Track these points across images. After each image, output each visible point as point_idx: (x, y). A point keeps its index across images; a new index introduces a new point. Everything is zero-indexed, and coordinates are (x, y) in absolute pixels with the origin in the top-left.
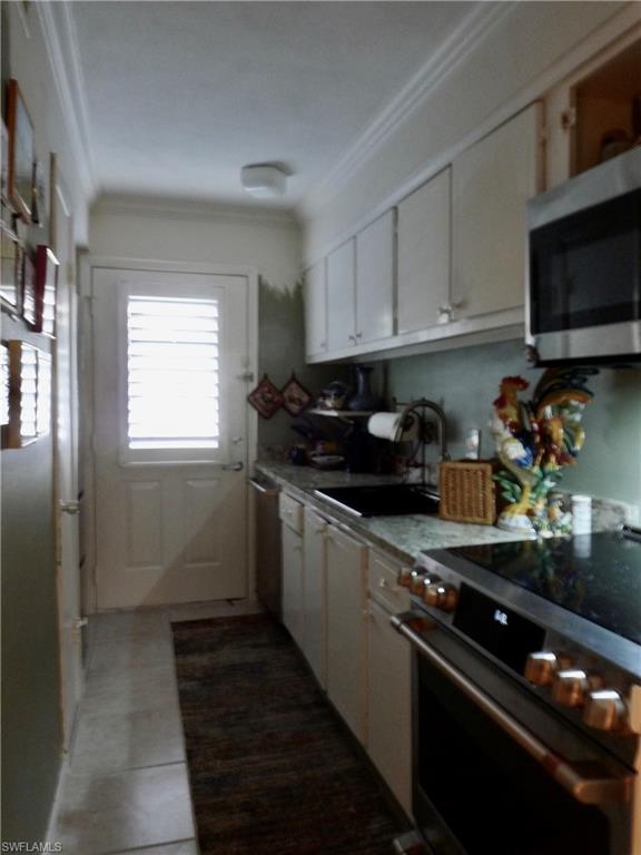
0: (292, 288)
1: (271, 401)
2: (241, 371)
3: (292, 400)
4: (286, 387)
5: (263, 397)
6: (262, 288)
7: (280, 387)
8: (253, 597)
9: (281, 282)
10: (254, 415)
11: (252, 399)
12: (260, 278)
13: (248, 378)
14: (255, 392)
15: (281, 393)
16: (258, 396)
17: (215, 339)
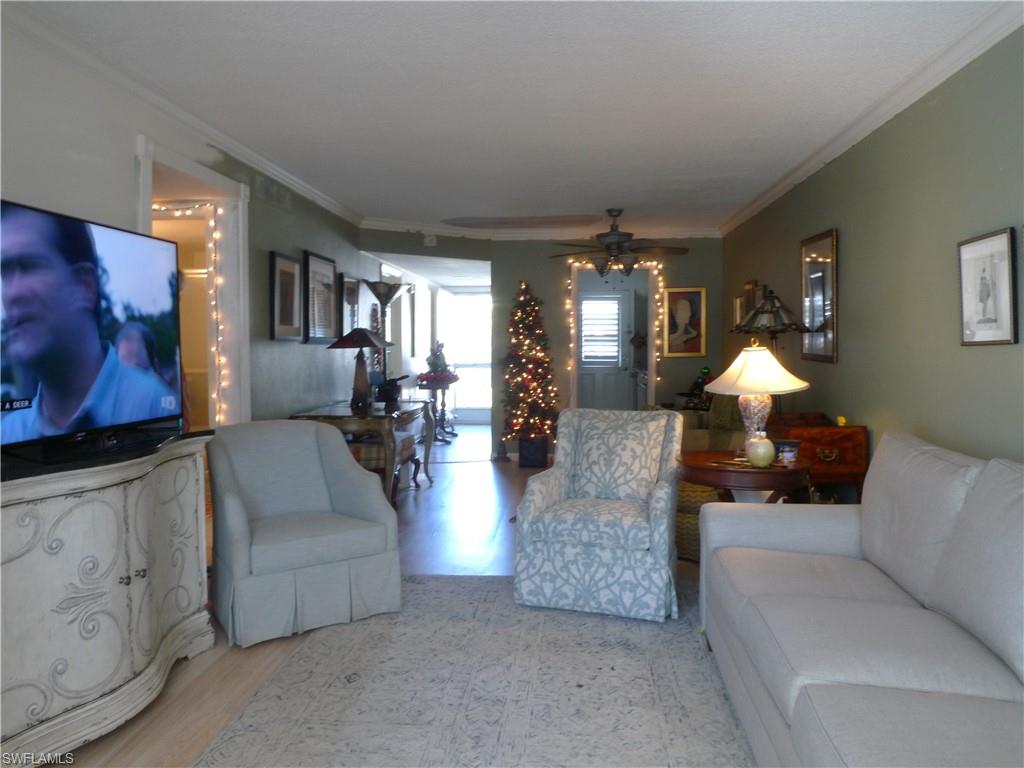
2: (626, 330)
5: (636, 340)
6: (636, 295)
10: (632, 348)
11: (632, 341)
14: (633, 338)
16: (634, 340)
17: (616, 317)
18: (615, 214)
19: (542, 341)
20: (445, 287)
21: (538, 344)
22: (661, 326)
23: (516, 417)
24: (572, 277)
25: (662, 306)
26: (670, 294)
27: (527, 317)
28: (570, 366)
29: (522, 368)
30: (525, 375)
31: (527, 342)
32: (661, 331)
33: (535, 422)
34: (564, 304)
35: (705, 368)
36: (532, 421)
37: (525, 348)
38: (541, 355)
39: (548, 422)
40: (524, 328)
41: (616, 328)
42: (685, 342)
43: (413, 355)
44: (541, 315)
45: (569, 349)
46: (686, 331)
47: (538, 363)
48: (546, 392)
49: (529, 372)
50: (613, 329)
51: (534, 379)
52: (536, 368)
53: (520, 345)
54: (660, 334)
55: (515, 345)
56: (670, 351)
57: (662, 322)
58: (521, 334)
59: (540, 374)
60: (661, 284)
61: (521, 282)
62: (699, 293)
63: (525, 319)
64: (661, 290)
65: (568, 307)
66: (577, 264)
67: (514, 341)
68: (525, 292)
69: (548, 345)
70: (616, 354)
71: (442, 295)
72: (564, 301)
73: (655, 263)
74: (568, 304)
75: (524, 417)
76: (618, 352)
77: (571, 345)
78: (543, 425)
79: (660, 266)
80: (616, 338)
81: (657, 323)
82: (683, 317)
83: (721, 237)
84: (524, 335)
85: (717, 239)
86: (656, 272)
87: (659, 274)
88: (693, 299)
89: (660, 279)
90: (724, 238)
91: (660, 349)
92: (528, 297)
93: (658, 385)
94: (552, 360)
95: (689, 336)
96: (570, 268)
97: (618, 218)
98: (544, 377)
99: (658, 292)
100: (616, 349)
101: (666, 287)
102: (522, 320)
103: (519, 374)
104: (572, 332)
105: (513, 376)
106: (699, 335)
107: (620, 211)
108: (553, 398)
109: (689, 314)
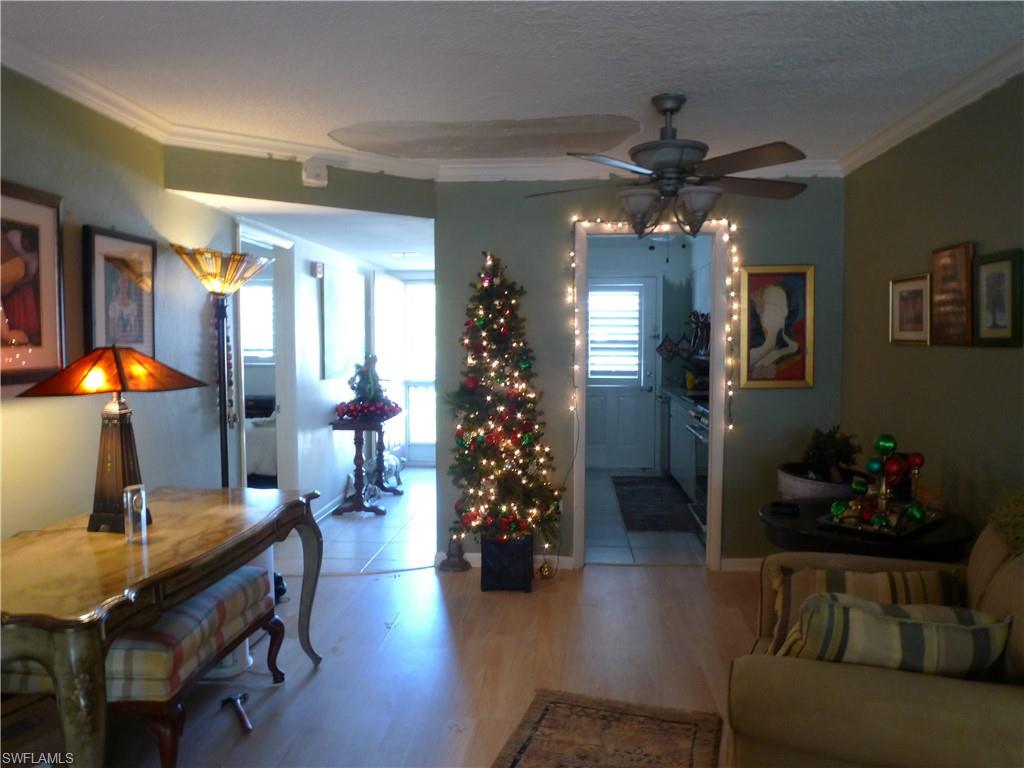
0: (684, 283)
1: (671, 351)
2: (653, 333)
3: (684, 350)
4: (679, 342)
5: (666, 349)
6: (666, 283)
7: (676, 341)
8: (658, 468)
9: (677, 278)
10: (660, 359)
11: (659, 350)
12: (664, 277)
13: (656, 337)
14: (661, 346)
15: (676, 345)
16: (663, 348)
17: (637, 315)
18: (670, 105)
19: (524, 362)
20: (390, 272)
21: (516, 367)
22: (736, 334)
23: (477, 501)
24: (577, 247)
25: (738, 296)
26: (751, 276)
27: (495, 319)
28: (575, 403)
29: (486, 413)
30: (492, 425)
31: (495, 364)
32: (736, 343)
33: (510, 510)
34: (563, 294)
35: (887, 438)
36: (504, 508)
37: (493, 374)
38: (521, 386)
39: (534, 511)
40: (491, 338)
41: (637, 330)
42: (778, 362)
43: (323, 376)
44: (521, 314)
45: (572, 374)
46: (780, 343)
47: (516, 402)
48: (529, 454)
49: (499, 419)
50: (632, 332)
51: (509, 432)
52: (512, 412)
53: (481, 370)
54: (733, 348)
55: (473, 369)
56: (750, 378)
57: (737, 325)
58: (485, 349)
59: (520, 422)
60: (736, 259)
61: (485, 254)
62: (803, 276)
63: (492, 322)
64: (736, 270)
65: (569, 299)
66: (586, 224)
67: (470, 361)
68: (493, 272)
69: (533, 369)
70: (636, 369)
71: (381, 283)
72: (565, 288)
73: (724, 222)
74: (571, 296)
75: (489, 502)
76: (639, 365)
77: (576, 367)
78: (525, 515)
79: (734, 228)
80: (637, 346)
81: (728, 328)
82: (775, 317)
83: (842, 176)
84: (490, 351)
85: (836, 179)
86: (726, 238)
87: (732, 241)
88: (792, 285)
89: (734, 249)
90: (848, 179)
91: (733, 373)
92: (497, 281)
93: (729, 440)
94: (540, 395)
95: (785, 351)
96: (573, 230)
97: (676, 117)
98: (526, 428)
99: (730, 272)
100: (636, 361)
101: (743, 265)
102: (487, 324)
103: (480, 422)
104: (578, 343)
105: (470, 425)
106: (802, 350)
107: (681, 100)
108: (543, 466)
109: (785, 312)
